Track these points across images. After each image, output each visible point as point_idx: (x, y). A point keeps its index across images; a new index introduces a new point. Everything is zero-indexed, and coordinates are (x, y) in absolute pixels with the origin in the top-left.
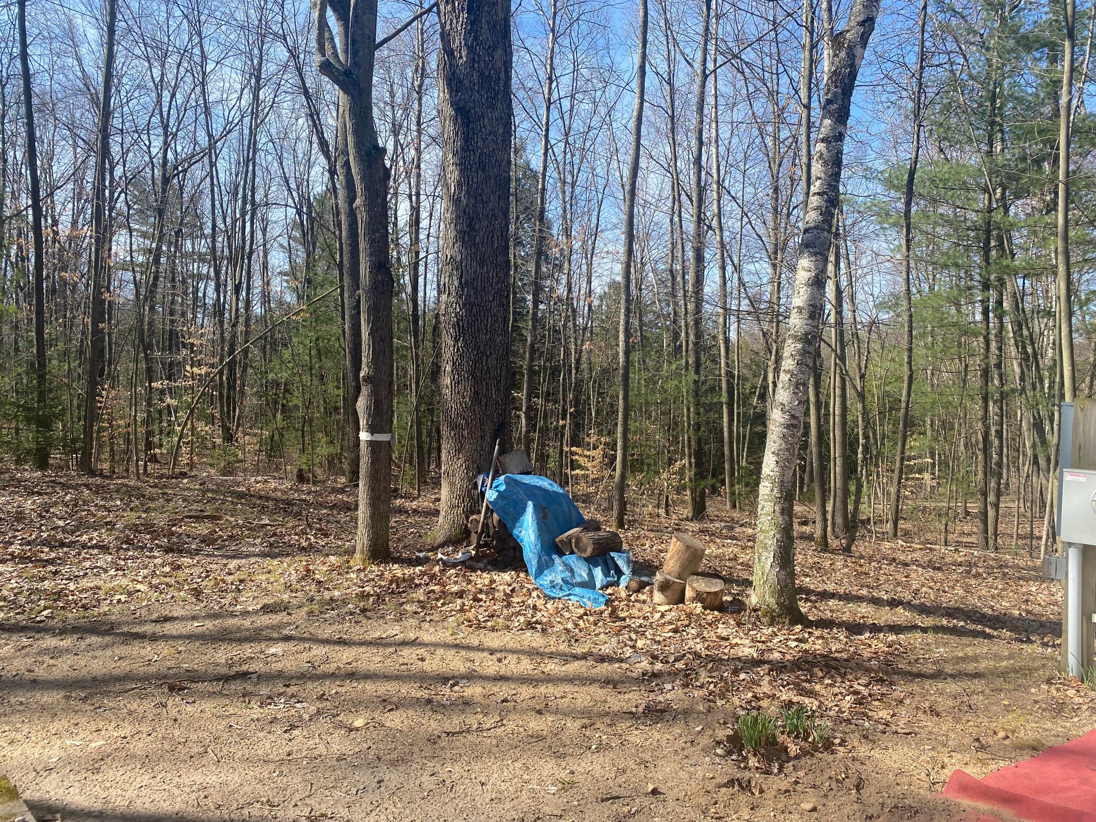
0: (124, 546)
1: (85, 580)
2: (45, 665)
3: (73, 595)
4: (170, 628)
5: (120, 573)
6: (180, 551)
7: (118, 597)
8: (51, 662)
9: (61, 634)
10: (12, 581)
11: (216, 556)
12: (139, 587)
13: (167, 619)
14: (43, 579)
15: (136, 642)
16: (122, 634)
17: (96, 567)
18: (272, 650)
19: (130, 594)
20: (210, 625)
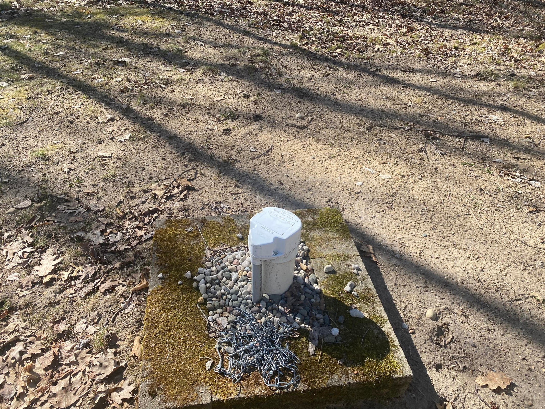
0: (376, 8)
1: (356, 29)
2: (342, 92)
3: (352, 40)
4: (414, 78)
5: (376, 28)
6: (411, 17)
7: (377, 46)
8: (345, 90)
9: (348, 68)
10: (318, 24)
11: (433, 24)
12: (389, 41)
13: (411, 71)
14: (334, 25)
15: (393, 86)
16: (384, 76)
17: (362, 21)
18: (494, 117)
19: (385, 45)
20: (441, 82)
